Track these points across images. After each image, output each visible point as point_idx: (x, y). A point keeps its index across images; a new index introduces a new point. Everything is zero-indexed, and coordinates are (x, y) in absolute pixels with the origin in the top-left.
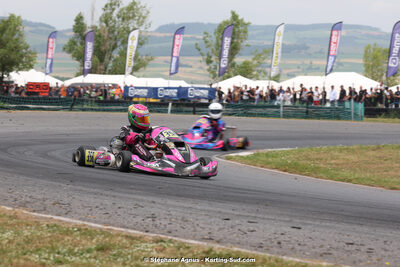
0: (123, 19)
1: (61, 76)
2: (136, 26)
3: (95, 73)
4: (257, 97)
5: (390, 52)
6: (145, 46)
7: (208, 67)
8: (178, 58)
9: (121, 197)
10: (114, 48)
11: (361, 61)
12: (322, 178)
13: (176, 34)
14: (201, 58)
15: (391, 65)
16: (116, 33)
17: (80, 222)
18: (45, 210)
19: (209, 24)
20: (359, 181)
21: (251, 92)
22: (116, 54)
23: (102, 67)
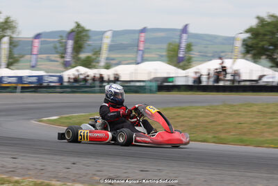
2: (10, 34)
5: (179, 47)
13: (34, 39)
15: (181, 56)
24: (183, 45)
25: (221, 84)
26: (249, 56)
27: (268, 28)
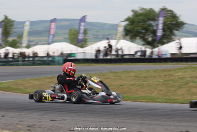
15: (80, 38)
24: (82, 30)
25: (109, 57)
26: (128, 37)
27: (141, 18)
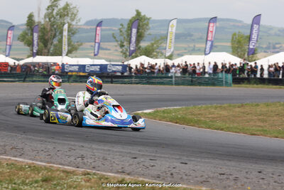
0: (60, 17)
1: (17, 57)
2: (70, 21)
3: (41, 55)
4: (156, 71)
5: (250, 38)
6: (77, 35)
7: (121, 50)
8: (99, 44)
9: (59, 143)
10: (54, 37)
11: (229, 44)
12: (202, 127)
13: (97, 26)
14: (116, 44)
15: (251, 47)
16: (55, 26)
17: (31, 162)
18: (5, 153)
19: (122, 19)
20: (228, 129)
21: (152, 67)
22: (55, 42)
23: (46, 51)
